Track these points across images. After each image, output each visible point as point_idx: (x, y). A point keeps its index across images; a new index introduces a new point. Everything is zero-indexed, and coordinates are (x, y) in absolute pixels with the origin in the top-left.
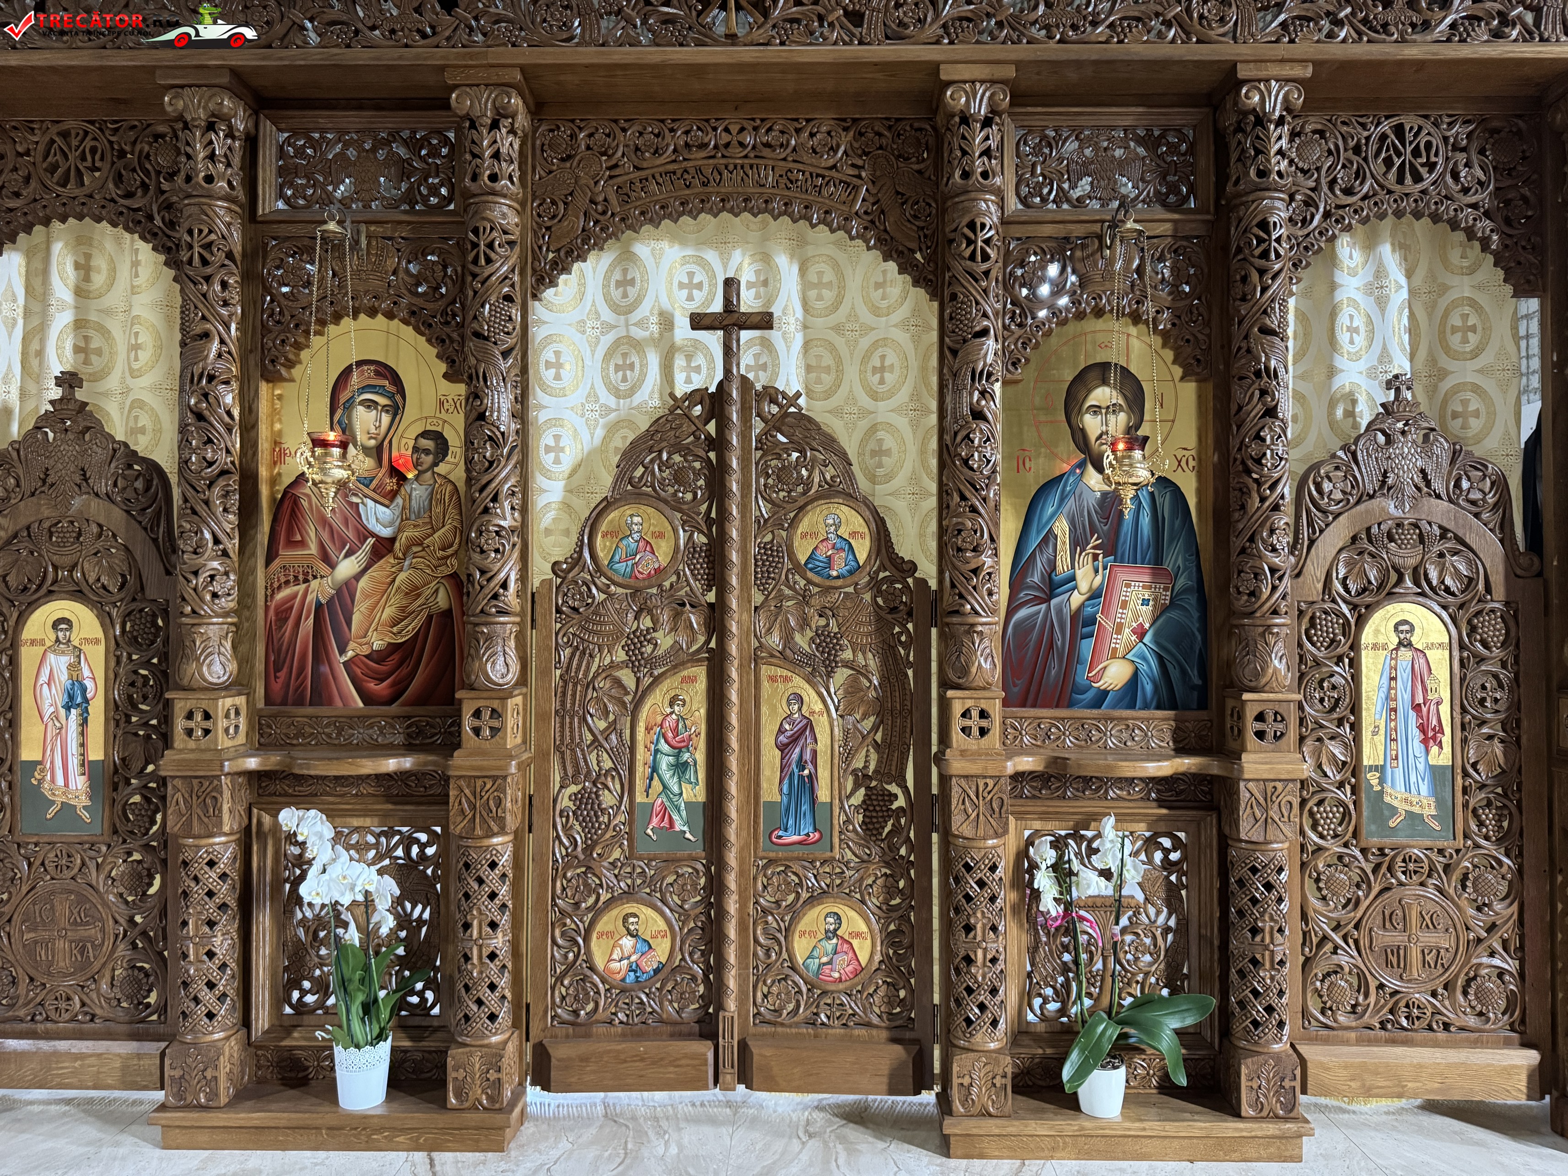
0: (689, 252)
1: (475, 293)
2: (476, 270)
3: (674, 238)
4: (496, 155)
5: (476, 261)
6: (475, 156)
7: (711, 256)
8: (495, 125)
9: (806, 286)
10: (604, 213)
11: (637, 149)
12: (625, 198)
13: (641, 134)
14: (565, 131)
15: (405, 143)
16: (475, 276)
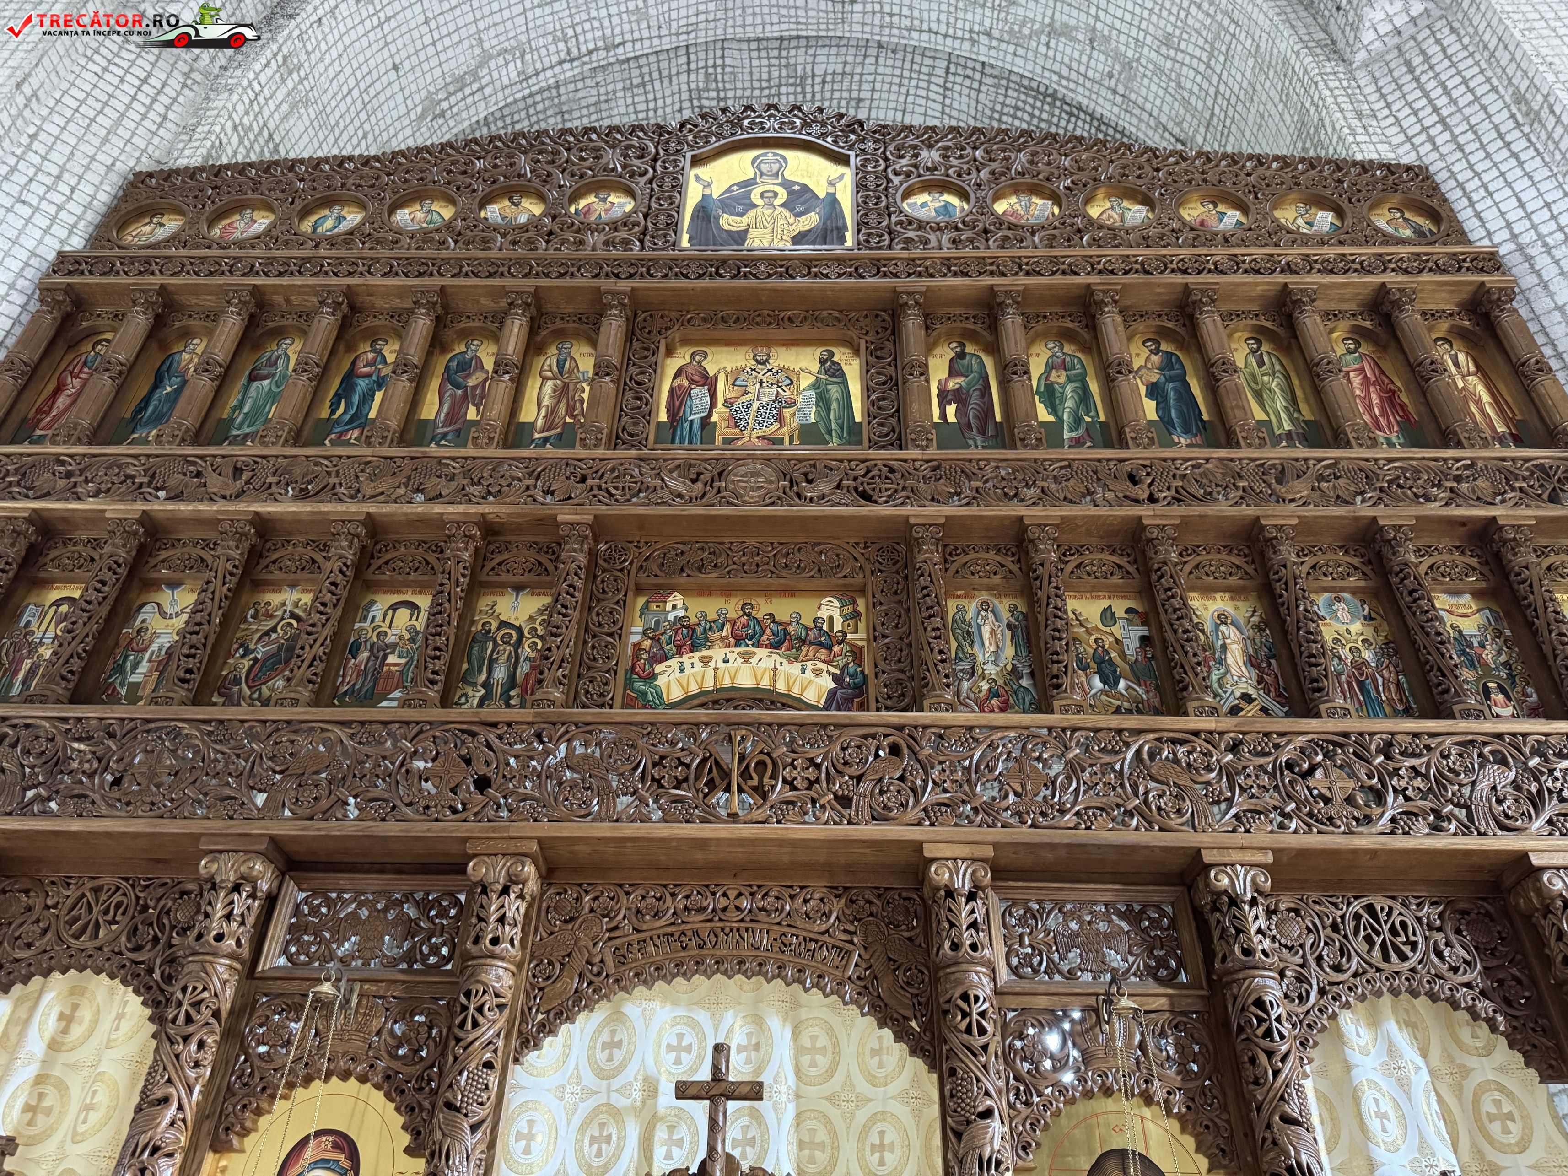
0: (681, 1012)
1: (456, 1058)
2: (461, 1034)
3: (665, 998)
4: (502, 920)
5: (462, 1025)
6: (480, 919)
7: (702, 1016)
8: (505, 891)
9: (799, 1051)
10: (599, 974)
11: (638, 911)
12: (621, 959)
13: (643, 897)
14: (572, 895)
15: (417, 903)
16: (458, 1040)
